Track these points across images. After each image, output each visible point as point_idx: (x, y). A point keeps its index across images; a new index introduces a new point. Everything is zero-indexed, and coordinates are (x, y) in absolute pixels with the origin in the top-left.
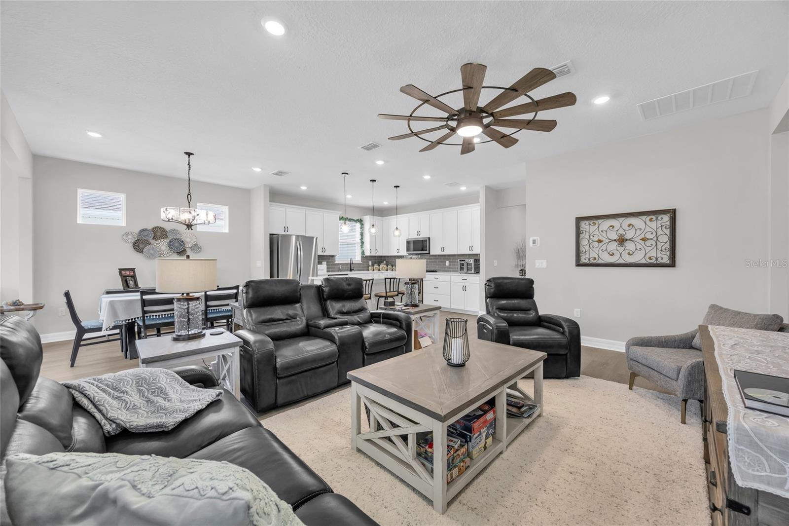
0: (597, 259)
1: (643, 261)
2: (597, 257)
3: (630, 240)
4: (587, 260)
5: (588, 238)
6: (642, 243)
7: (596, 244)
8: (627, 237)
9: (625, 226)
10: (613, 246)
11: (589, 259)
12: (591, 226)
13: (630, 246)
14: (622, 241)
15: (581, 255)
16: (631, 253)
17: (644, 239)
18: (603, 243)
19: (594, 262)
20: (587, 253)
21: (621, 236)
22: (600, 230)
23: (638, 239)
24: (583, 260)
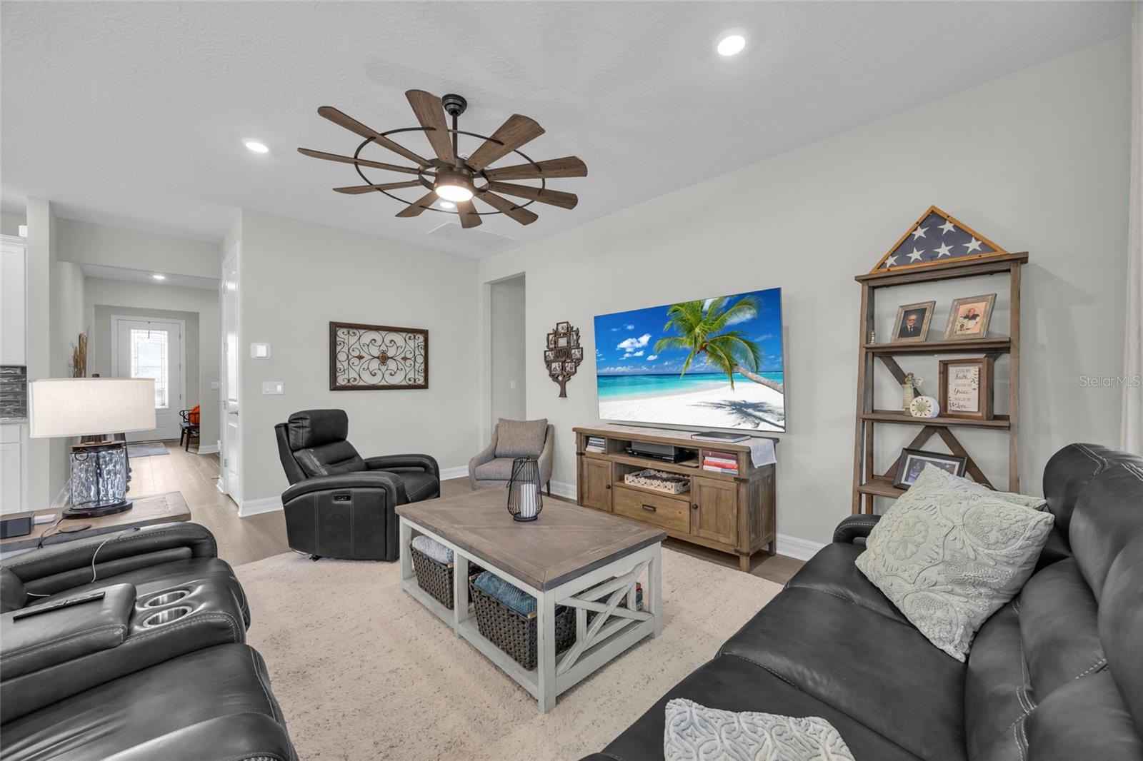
0: (358, 381)
1: (404, 383)
2: (358, 378)
3: (391, 358)
4: (346, 381)
5: (347, 351)
6: (403, 362)
7: (356, 361)
8: (390, 354)
9: (387, 342)
10: (375, 365)
11: (349, 381)
12: (350, 337)
13: (391, 365)
14: (384, 359)
15: (338, 374)
16: (393, 373)
17: (405, 359)
18: (364, 360)
19: (354, 383)
20: (346, 371)
21: (384, 352)
22: (362, 343)
23: (398, 358)
24: (341, 381)
